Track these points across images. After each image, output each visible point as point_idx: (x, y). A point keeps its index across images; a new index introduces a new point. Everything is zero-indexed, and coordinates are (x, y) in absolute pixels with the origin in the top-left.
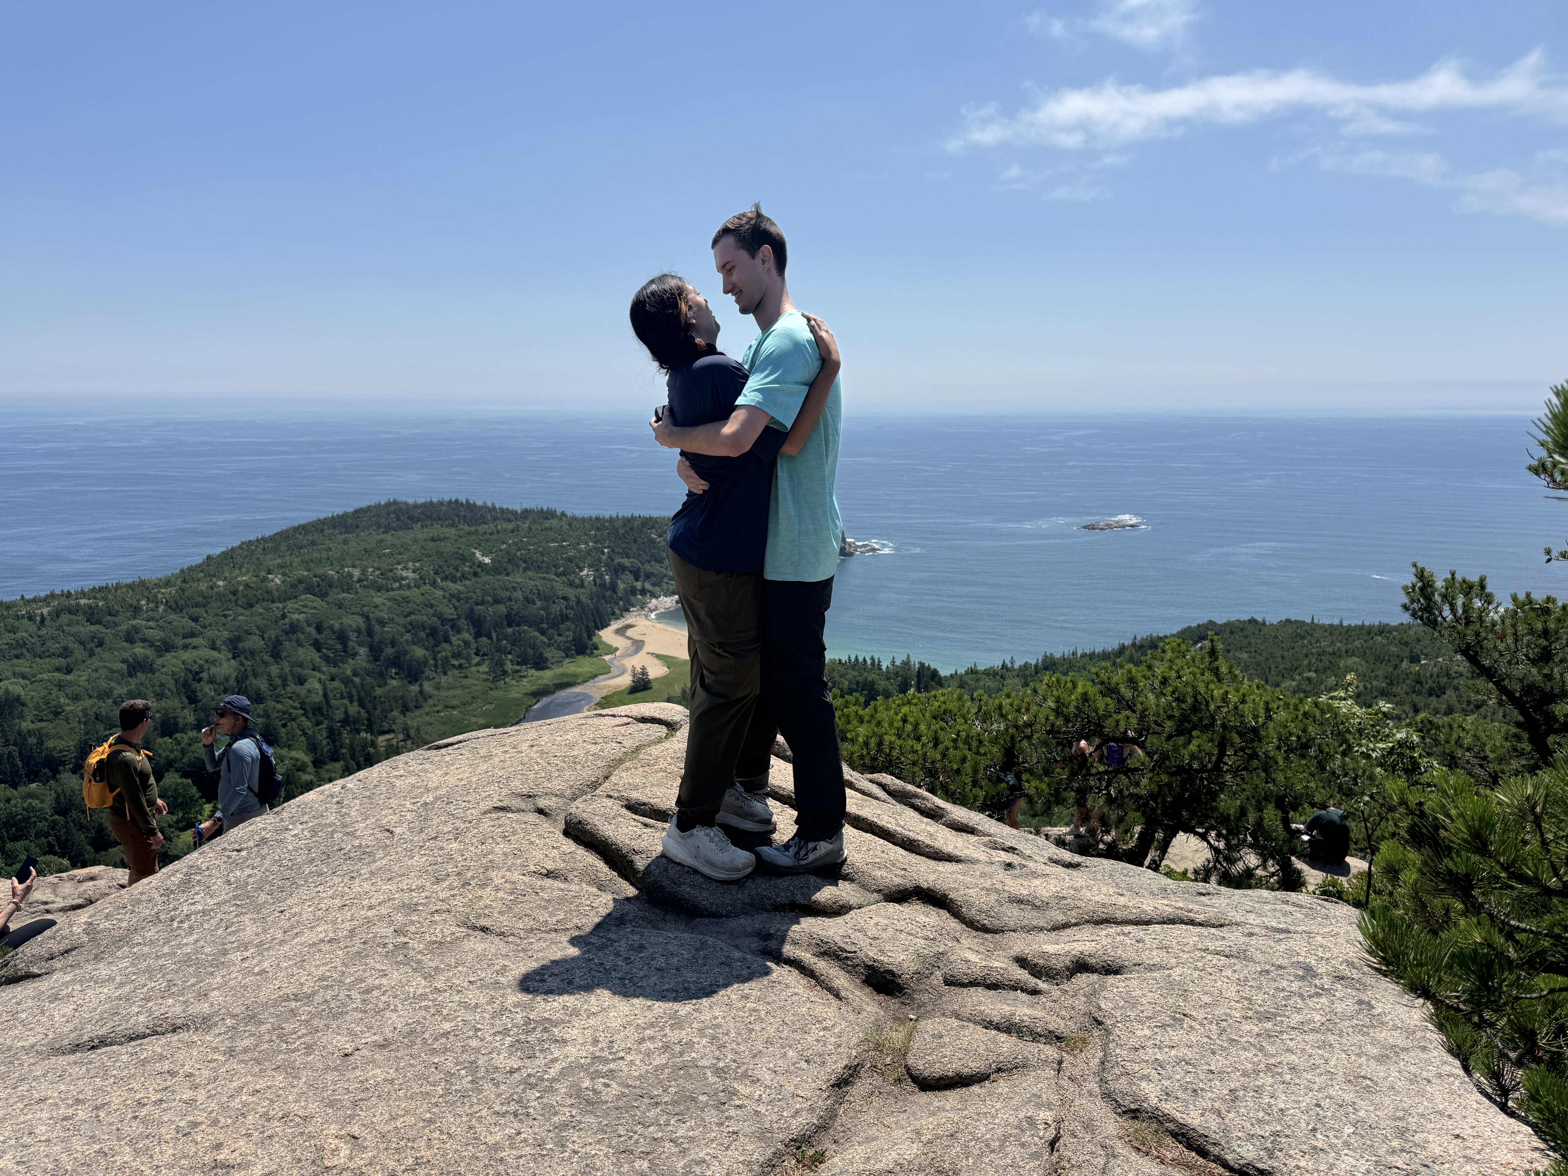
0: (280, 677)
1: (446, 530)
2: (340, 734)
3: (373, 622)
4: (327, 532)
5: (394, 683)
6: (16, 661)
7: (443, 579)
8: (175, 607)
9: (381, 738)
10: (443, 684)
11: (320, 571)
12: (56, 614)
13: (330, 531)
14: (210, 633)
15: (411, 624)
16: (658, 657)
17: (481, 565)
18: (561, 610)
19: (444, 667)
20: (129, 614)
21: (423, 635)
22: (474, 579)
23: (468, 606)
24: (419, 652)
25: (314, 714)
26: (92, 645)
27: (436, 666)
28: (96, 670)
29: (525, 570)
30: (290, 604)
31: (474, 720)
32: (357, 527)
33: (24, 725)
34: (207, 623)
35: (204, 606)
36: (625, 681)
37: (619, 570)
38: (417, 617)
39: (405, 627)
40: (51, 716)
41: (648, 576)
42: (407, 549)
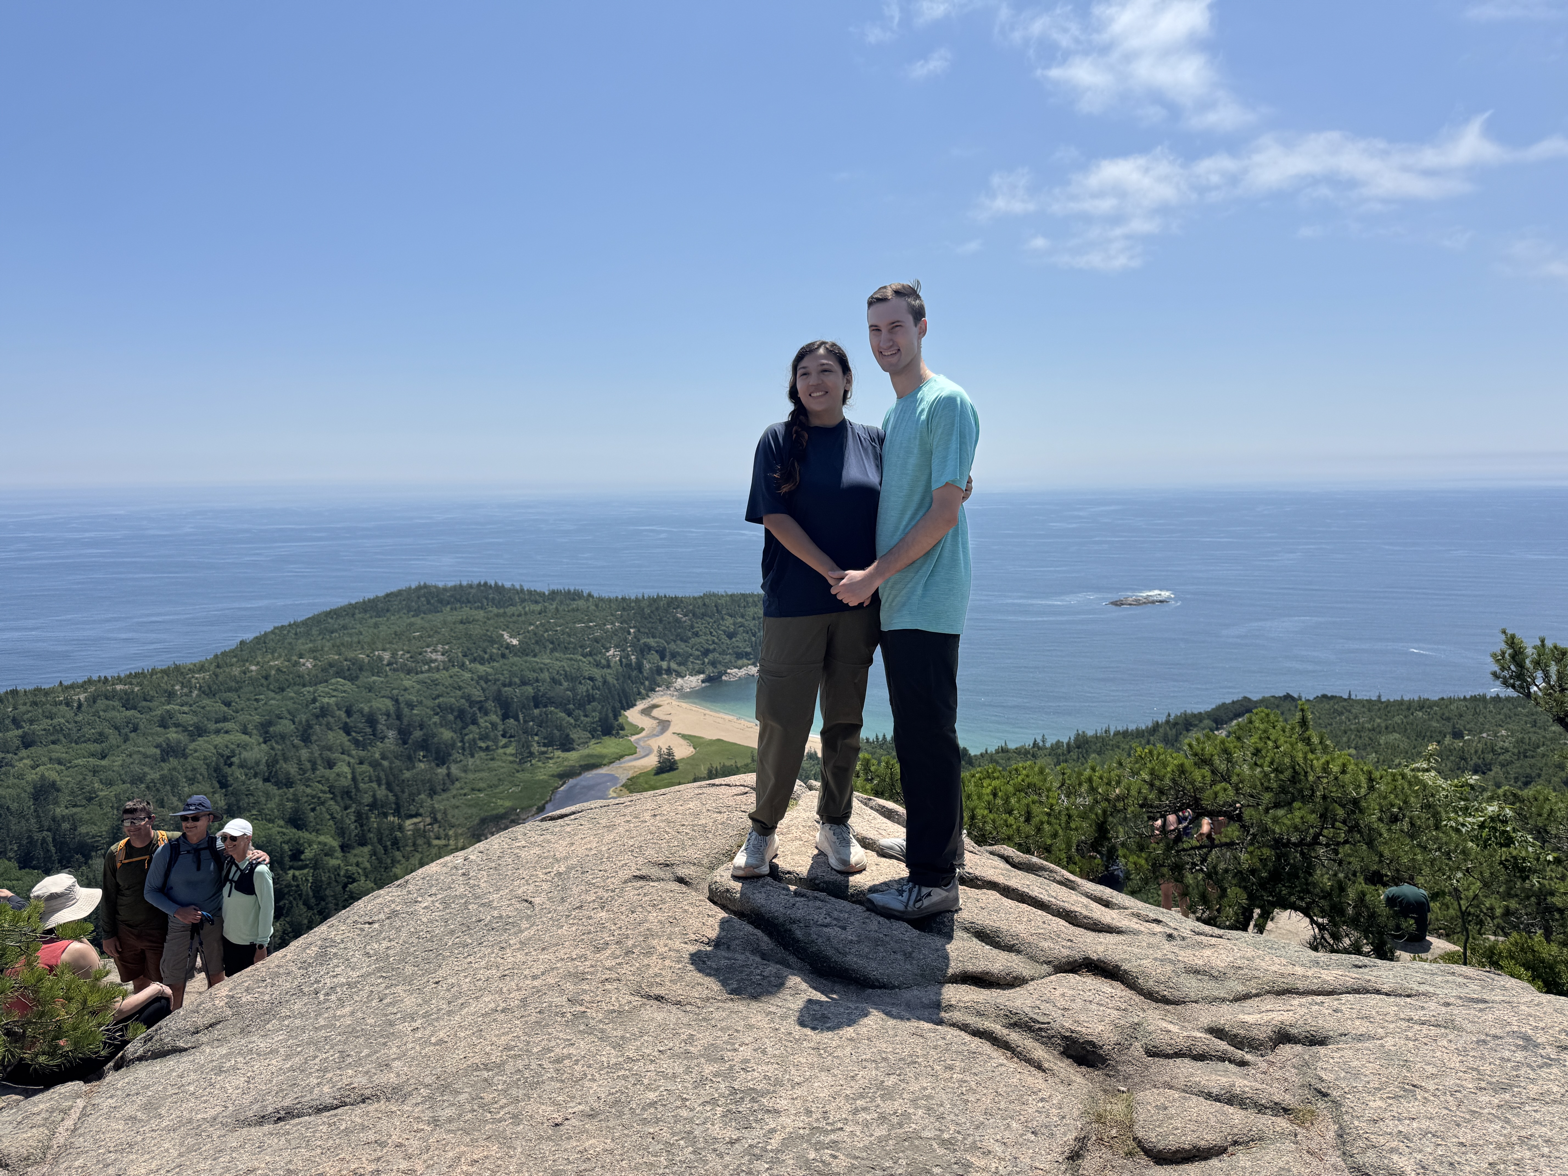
0: (309, 761)
1: (474, 612)
2: (368, 818)
3: (402, 705)
4: (358, 616)
5: (422, 765)
6: (52, 746)
7: (471, 662)
8: (209, 692)
9: (408, 822)
10: (470, 767)
11: (351, 655)
12: (93, 700)
13: (360, 616)
14: (242, 717)
15: (439, 706)
16: (684, 737)
17: (508, 646)
18: (587, 691)
19: (471, 749)
20: (163, 700)
21: (451, 717)
22: (502, 661)
23: (495, 688)
24: (447, 735)
25: (342, 798)
26: (127, 730)
27: (463, 749)
28: (130, 756)
29: (552, 651)
30: (321, 688)
31: (500, 802)
32: (388, 610)
33: (58, 810)
34: (239, 708)
35: (237, 691)
36: (652, 761)
37: (644, 650)
38: (445, 699)
39: (433, 709)
40: (84, 802)
41: (674, 656)
42: (436, 632)
